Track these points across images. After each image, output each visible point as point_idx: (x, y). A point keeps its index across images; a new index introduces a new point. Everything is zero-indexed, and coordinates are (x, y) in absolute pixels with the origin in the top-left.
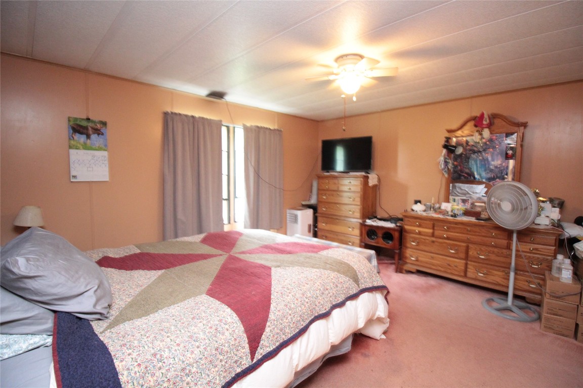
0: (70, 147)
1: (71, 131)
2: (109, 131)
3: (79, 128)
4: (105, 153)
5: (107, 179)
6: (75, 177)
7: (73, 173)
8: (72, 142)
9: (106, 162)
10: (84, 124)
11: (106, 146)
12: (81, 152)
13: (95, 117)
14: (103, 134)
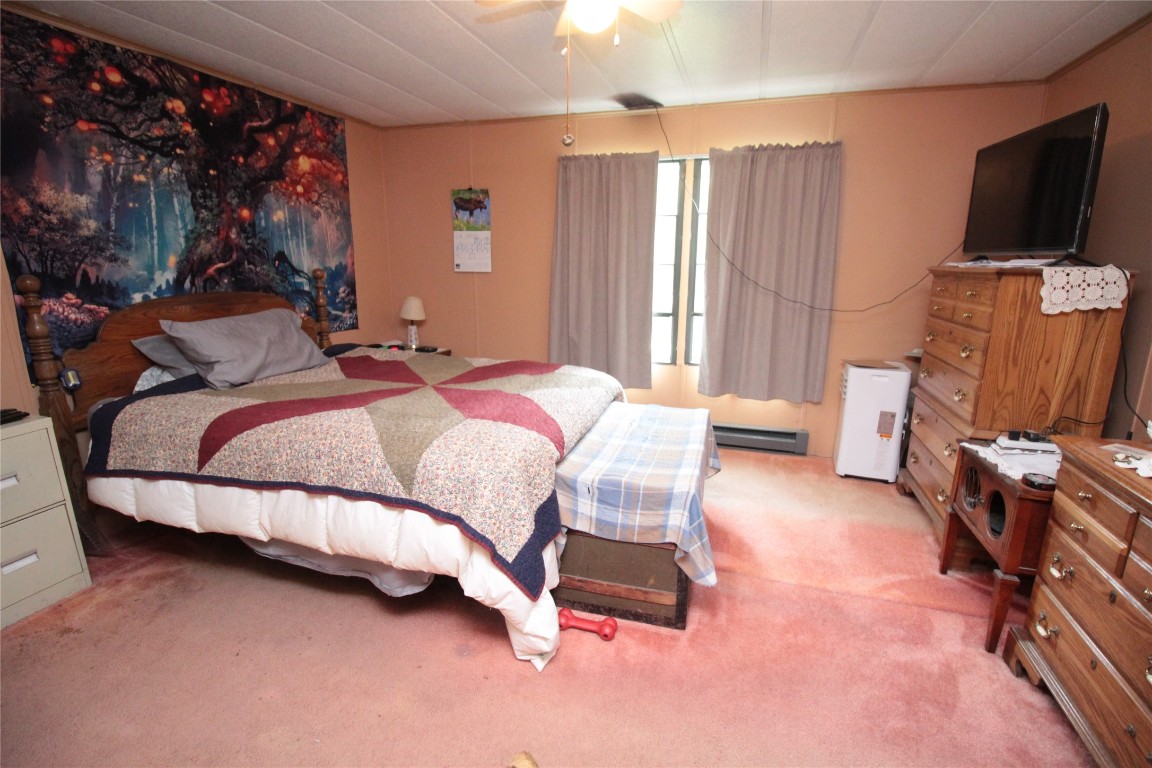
0: (455, 229)
1: (455, 208)
2: (492, 203)
3: (462, 203)
4: (487, 234)
5: (489, 270)
6: (458, 265)
7: (457, 261)
8: (456, 222)
9: (489, 246)
10: (467, 196)
11: (489, 223)
12: (465, 233)
13: (477, 187)
14: (485, 208)
